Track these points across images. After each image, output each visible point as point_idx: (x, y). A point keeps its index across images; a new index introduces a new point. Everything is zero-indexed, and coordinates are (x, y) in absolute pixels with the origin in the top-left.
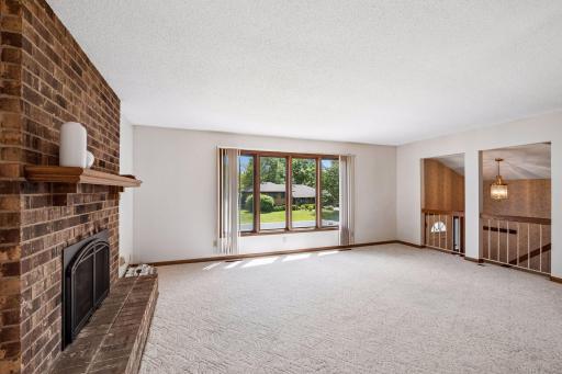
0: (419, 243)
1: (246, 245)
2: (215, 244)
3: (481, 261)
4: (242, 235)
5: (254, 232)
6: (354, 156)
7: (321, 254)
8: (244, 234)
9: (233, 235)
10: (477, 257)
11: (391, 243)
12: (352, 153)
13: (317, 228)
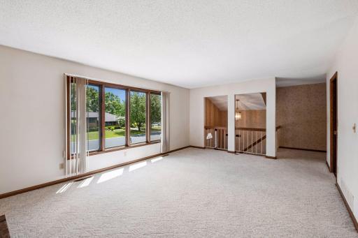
0: (203, 146)
1: (93, 163)
2: (62, 166)
3: (235, 152)
4: (90, 155)
5: (100, 150)
6: (169, 93)
7: (153, 160)
8: (91, 153)
9: (81, 156)
10: (233, 150)
11: (187, 148)
12: (169, 91)
13: (148, 143)
